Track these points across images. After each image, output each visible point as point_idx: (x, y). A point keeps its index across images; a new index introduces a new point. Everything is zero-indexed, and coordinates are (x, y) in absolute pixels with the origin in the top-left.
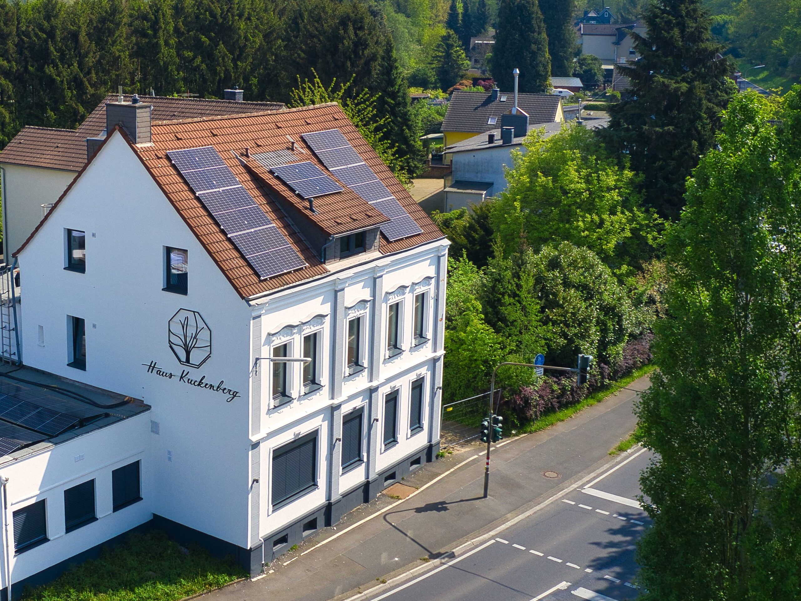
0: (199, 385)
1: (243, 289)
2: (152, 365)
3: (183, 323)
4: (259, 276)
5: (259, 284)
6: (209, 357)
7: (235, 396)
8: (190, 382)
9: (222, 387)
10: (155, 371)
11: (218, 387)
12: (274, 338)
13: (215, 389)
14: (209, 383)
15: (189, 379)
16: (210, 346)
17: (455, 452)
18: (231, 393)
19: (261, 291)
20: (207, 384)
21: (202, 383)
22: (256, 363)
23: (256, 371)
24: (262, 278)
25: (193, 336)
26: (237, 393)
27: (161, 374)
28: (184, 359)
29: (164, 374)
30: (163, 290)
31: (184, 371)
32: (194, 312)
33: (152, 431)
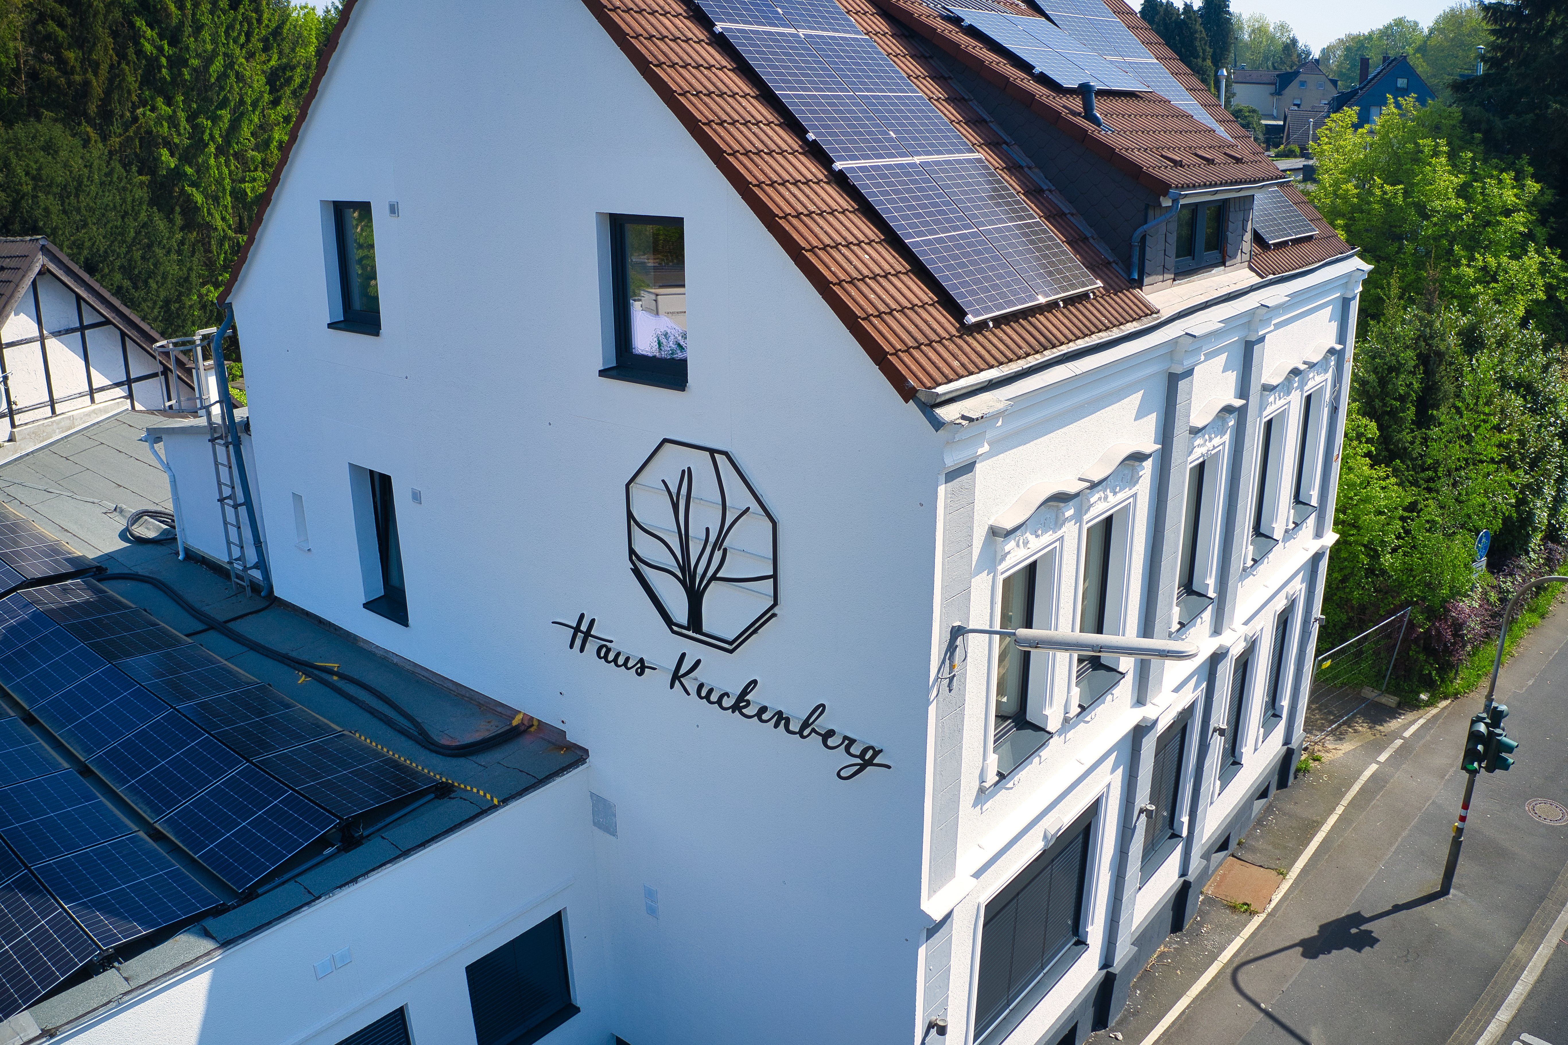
0: (736, 708)
1: (905, 357)
2: (584, 628)
3: (674, 490)
4: (957, 311)
5: (959, 341)
6: (768, 616)
7: (869, 763)
8: (704, 693)
9: (823, 723)
10: (592, 646)
11: (805, 724)
12: (1010, 545)
13: (795, 726)
14: (775, 705)
15: (701, 686)
16: (775, 576)
17: (1326, 757)
18: (856, 750)
19: (971, 367)
20: (763, 710)
21: (748, 703)
22: (951, 648)
23: (951, 680)
24: (971, 319)
25: (712, 538)
26: (876, 753)
27: (611, 657)
28: (681, 615)
29: (621, 661)
30: (603, 373)
31: (683, 655)
32: (712, 452)
33: (596, 824)
